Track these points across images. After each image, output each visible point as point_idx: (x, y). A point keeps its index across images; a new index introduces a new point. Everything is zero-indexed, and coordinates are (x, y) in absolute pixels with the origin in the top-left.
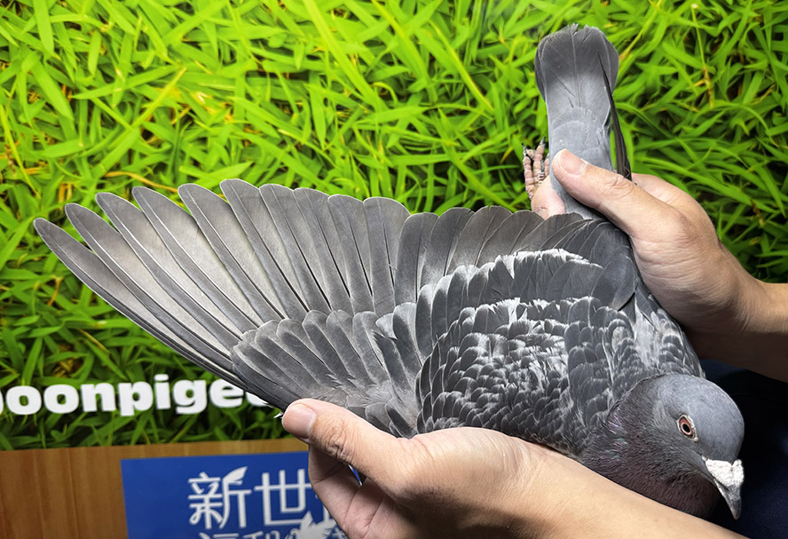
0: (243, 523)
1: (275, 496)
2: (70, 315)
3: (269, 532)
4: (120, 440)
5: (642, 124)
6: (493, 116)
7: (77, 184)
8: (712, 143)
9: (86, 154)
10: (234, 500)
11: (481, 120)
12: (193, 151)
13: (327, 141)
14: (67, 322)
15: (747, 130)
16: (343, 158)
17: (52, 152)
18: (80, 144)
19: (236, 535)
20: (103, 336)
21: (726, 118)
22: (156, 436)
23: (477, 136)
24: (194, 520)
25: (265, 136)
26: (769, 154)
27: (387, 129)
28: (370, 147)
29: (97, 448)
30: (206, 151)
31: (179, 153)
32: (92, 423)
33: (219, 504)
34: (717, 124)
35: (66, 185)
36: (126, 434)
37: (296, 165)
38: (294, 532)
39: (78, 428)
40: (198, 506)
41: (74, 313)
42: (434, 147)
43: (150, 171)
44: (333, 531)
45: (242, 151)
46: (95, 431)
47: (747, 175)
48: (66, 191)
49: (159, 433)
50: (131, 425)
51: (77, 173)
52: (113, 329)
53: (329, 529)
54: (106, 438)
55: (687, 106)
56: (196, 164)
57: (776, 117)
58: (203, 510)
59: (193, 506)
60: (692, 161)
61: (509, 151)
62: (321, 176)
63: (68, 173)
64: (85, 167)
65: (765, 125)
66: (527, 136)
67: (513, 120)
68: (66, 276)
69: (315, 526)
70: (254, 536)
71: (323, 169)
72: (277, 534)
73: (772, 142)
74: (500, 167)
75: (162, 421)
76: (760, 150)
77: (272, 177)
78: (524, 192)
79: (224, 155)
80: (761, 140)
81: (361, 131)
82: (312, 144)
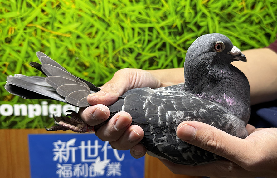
0: (74, 160)
1: (86, 150)
3: (83, 164)
4: (28, 127)
5: (221, 17)
6: (169, 12)
7: (16, 28)
8: (245, 25)
9: (20, 17)
10: (70, 151)
11: (165, 12)
12: (60, 18)
13: (109, 16)
15: (257, 21)
16: (115, 23)
17: (7, 16)
18: (18, 14)
19: (71, 164)
21: (250, 16)
22: (42, 126)
23: (164, 18)
24: (55, 159)
25: (86, 13)
26: (264, 30)
27: (131, 13)
28: (124, 19)
29: (19, 130)
30: (64, 18)
31: (55, 19)
32: (17, 120)
33: (64, 153)
34: (247, 19)
35: (12, 28)
36: (30, 125)
37: (98, 25)
38: (93, 164)
39: (12, 121)
40: (57, 153)
42: (148, 21)
43: (44, 25)
44: (108, 164)
45: (78, 19)
46: (19, 123)
47: (257, 37)
48: (12, 31)
49: (43, 124)
50: (32, 121)
51: (16, 24)
53: (106, 163)
54: (23, 126)
55: (236, 12)
56: (61, 23)
57: (267, 17)
58: (59, 155)
59: (55, 153)
60: (238, 31)
61: (174, 25)
62: (107, 29)
63: (13, 24)
64: (19, 22)
65: (263, 19)
66: (181, 20)
67: (177, 13)
68: (10, 63)
69: (101, 162)
70: (78, 165)
71: (108, 27)
72: (87, 165)
73: (265, 26)
74: (172, 30)
75: (45, 119)
76: (262, 29)
77: (88, 29)
78: (180, 40)
79: (71, 20)
80: (262, 25)
81: (122, 14)
82: (103, 18)
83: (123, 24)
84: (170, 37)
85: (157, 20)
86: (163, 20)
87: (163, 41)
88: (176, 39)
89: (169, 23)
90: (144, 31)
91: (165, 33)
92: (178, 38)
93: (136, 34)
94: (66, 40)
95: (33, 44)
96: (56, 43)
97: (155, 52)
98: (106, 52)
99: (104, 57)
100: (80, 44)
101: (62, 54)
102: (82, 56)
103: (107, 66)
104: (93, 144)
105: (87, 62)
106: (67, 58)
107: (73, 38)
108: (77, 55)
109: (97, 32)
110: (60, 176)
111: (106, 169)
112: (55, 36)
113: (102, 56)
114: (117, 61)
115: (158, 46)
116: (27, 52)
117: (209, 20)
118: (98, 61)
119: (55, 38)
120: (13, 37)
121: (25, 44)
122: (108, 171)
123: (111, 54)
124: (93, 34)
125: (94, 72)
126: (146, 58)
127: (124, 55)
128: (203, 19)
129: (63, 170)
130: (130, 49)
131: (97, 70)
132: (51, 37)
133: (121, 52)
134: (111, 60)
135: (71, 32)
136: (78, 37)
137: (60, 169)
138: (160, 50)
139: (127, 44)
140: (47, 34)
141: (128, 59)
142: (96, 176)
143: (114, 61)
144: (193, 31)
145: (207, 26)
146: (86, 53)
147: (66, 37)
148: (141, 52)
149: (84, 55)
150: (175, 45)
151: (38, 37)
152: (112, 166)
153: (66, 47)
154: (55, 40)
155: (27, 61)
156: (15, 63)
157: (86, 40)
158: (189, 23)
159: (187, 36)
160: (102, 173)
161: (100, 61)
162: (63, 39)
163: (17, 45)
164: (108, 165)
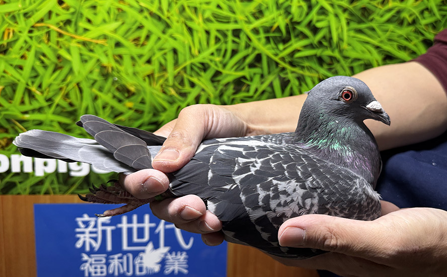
0: (109, 247)
1: (130, 230)
2: (7, 110)
3: (125, 254)
5: (351, 14)
6: (267, 5)
7: (16, 30)
8: (391, 27)
9: (23, 11)
10: (104, 232)
11: (260, 5)
12: (88, 13)
13: (168, 11)
14: (5, 115)
15: (410, 20)
16: (178, 22)
18: (20, 6)
19: (104, 255)
20: (26, 125)
21: (399, 12)
22: (57, 190)
23: (257, 15)
24: (79, 245)
25: (131, 6)
26: (422, 34)
27: (204, 6)
28: (193, 16)
29: (19, 196)
30: (95, 14)
31: (79, 15)
32: (16, 180)
33: (94, 235)
34: (393, 16)
35: (9, 29)
36: (38, 188)
37: (150, 25)
38: (141, 254)
39: (8, 183)
40: (81, 236)
41: (10, 109)
42: (232, 20)
43: (62, 24)
44: (166, 255)
45: (118, 15)
46: (19, 186)
47: (411, 45)
48: (9, 34)
49: (59, 188)
50: (41, 182)
51: (16, 22)
52: (34, 121)
53: (163, 253)
54: (25, 190)
55: (376, 5)
56: (89, 21)
57: (426, 14)
58: (85, 239)
59: (78, 236)
60: (379, 37)
61: (275, 26)
62: (164, 32)
63: (11, 22)
64: (21, 19)
65: (420, 17)
66: (286, 17)
67: (278, 7)
68: (6, 86)
69: (155, 251)
70: (116, 256)
71: (165, 28)
72: (131, 256)
73: (424, 27)
74: (271, 35)
75: (61, 180)
76: (417, 32)
77: (134, 32)
78: (285, 51)
79: (106, 16)
80: (418, 26)
81: (189, 7)
82: (159, 13)
83: (190, 24)
84: (269, 46)
85: (247, 17)
86: (257, 18)
87: (256, 52)
88: (278, 48)
89: (267, 22)
90: (225, 36)
91: (259, 39)
92: (281, 47)
93: (212, 41)
94: (97, 49)
95: (44, 55)
96: (81, 55)
97: (243, 69)
98: (163, 68)
99: (160, 78)
100: (120, 57)
101: (91, 72)
102: (123, 75)
103: (164, 92)
104: (141, 220)
105: (132, 85)
106: (100, 79)
107: (109, 46)
108: (115, 73)
109: (148, 37)
110: (87, 274)
111: (163, 263)
112: (79, 43)
113: (156, 75)
114: (182, 83)
115: (248, 60)
116: (33, 69)
117: (332, 18)
118: (150, 84)
119: (80, 46)
120: (10, 44)
121: (31, 56)
122: (167, 266)
123: (171, 72)
124: (142, 39)
125: (143, 102)
126: (230, 79)
127: (193, 74)
128: (322, 17)
129: (91, 264)
130: (202, 64)
131: (148, 99)
132: (73, 45)
133: (188, 69)
134: (171, 82)
135: (105, 37)
136: (118, 44)
137: (86, 262)
138: (251, 66)
139: (197, 56)
140: (66, 40)
141: (199, 80)
142: (147, 274)
143: (177, 84)
144: (305, 37)
145: (329, 27)
146: (130, 70)
147: (97, 44)
148: (220, 69)
149: (127, 74)
150: (276, 59)
151: (53, 44)
152: (172, 258)
153: (98, 60)
154: (80, 49)
155: (33, 83)
156: (14, 86)
157: (130, 49)
158: (299, 23)
159: (296, 44)
160: (157, 269)
161: (152, 84)
162: (92, 47)
163: (18, 56)
164: (167, 257)
